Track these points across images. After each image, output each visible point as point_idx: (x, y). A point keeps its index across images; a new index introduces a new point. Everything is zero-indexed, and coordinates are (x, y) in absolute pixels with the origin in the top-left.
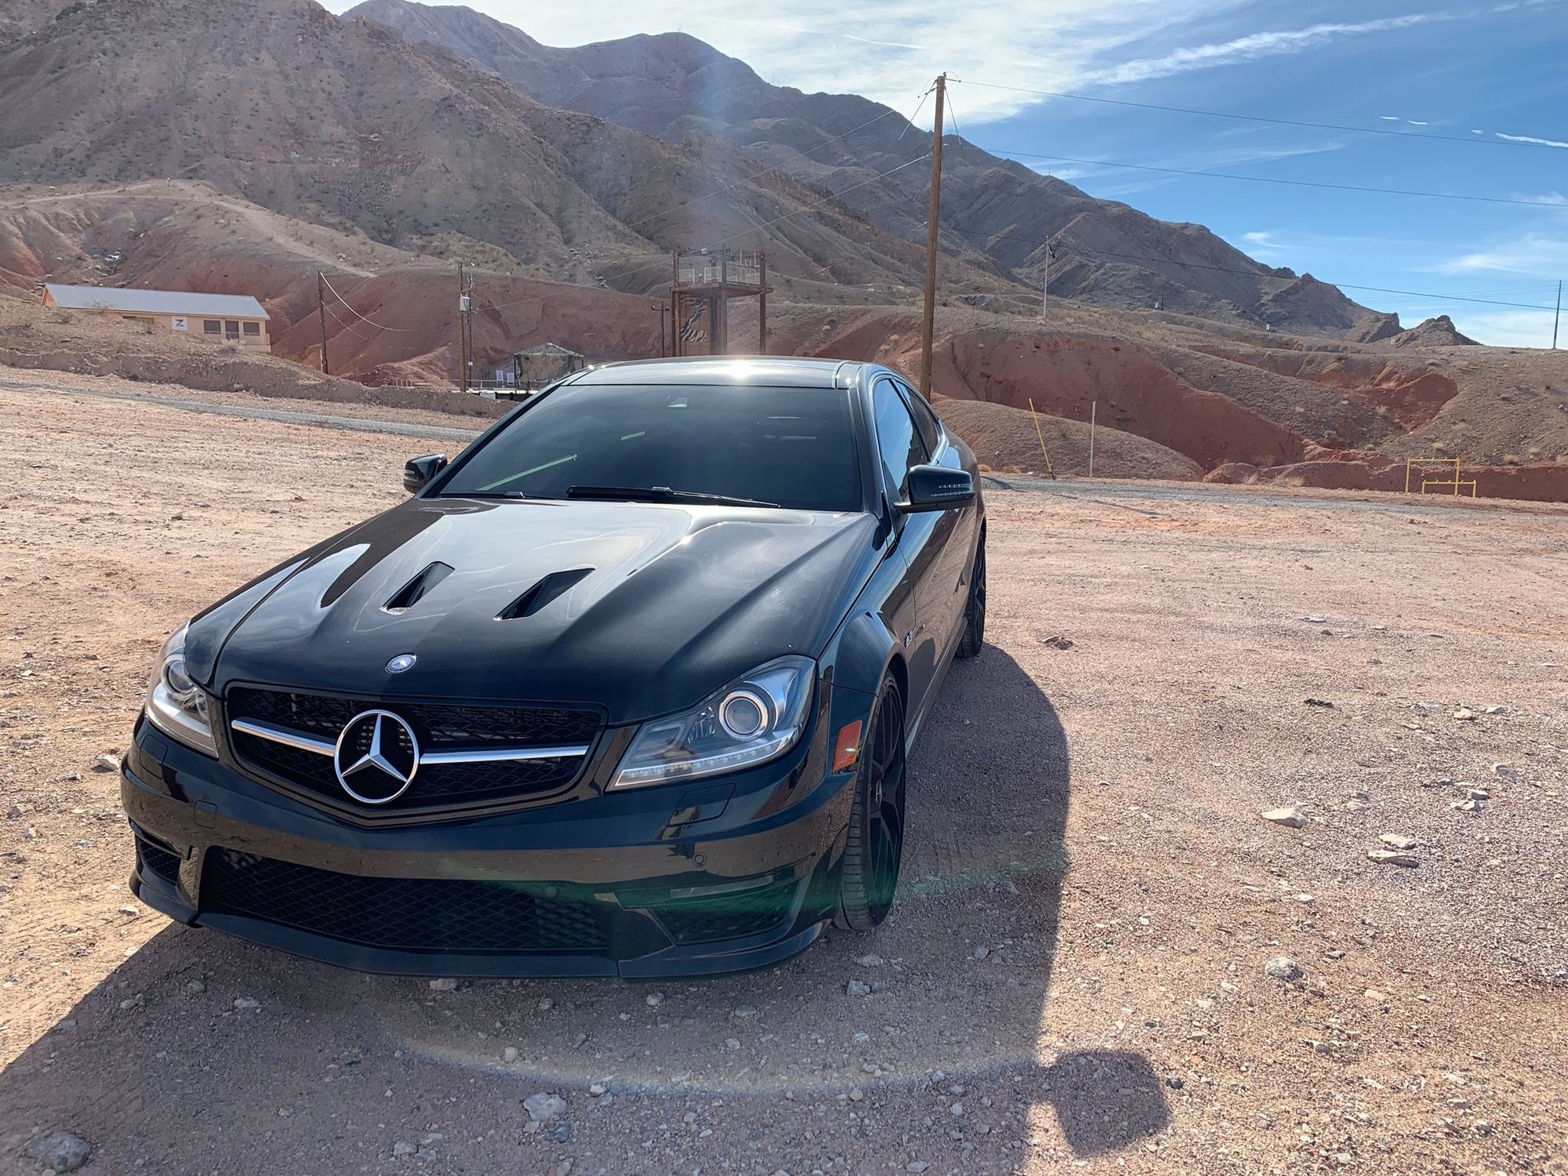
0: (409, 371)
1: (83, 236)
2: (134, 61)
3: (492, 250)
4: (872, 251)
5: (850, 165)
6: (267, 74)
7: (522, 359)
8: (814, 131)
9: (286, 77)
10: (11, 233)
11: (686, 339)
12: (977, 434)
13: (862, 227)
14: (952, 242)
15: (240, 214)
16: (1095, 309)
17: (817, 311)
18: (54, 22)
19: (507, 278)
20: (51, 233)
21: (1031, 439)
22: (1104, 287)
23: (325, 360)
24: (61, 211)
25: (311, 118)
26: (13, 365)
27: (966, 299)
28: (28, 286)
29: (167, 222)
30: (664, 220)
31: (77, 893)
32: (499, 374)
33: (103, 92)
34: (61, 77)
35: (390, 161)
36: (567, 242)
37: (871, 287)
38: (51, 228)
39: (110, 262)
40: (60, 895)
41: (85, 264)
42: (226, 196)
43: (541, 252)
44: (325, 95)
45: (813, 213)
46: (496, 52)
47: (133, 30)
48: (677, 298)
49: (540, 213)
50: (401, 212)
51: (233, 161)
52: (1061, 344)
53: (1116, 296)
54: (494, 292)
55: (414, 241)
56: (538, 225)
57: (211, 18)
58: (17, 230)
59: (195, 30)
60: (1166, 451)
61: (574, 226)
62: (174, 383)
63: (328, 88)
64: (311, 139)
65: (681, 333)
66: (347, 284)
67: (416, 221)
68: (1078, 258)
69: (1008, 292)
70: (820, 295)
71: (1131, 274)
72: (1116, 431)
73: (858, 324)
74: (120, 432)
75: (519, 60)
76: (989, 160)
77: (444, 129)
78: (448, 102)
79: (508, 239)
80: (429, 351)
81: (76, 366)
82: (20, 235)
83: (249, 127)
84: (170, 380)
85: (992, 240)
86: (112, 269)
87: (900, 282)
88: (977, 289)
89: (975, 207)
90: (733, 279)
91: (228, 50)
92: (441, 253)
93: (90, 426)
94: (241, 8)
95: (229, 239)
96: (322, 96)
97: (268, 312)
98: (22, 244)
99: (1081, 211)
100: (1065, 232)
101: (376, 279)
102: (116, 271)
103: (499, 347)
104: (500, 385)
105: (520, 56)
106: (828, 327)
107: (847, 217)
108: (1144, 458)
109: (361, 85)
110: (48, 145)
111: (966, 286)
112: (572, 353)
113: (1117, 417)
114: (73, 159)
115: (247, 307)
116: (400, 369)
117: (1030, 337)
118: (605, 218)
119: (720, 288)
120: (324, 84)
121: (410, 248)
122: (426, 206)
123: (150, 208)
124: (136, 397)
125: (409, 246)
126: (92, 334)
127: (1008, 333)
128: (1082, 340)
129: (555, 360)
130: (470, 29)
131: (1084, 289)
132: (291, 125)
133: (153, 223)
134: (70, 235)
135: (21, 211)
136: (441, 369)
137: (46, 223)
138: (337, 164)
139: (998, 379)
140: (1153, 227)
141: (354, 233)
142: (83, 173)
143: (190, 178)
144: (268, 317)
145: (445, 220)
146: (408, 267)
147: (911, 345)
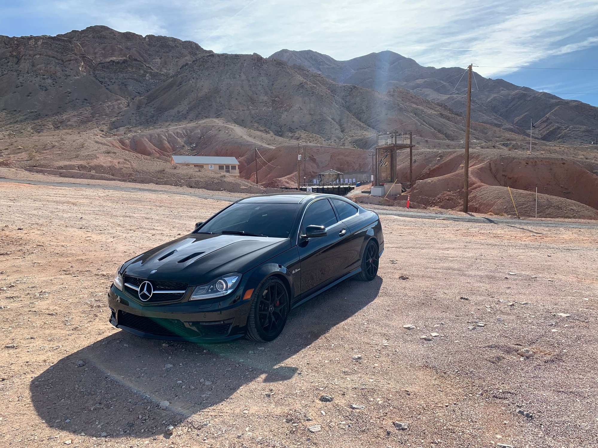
0: (284, 181)
1: (185, 139)
2: (202, 80)
3: (316, 136)
4: (463, 127)
5: (456, 94)
6: (243, 81)
7: (321, 176)
8: (440, 82)
9: (249, 81)
10: (164, 139)
11: (381, 166)
12: (497, 200)
13: (459, 118)
14: (500, 121)
15: (232, 129)
16: (563, 146)
17: (435, 152)
18: (179, 70)
19: (318, 147)
20: (175, 138)
21: (521, 201)
22: (569, 136)
23: (257, 178)
24: (179, 131)
25: (256, 94)
26: (157, 184)
27: (503, 144)
28: (168, 156)
29: (210, 133)
30: (379, 121)
31: (105, 324)
32: (315, 181)
33: (193, 91)
34: (181, 87)
35: (282, 107)
36: (342, 131)
37: (462, 141)
38: (176, 137)
39: (193, 147)
40: (102, 323)
41: (185, 148)
42: (228, 123)
43: (333, 136)
44: (261, 86)
45: (438, 114)
46: (320, 65)
47: (202, 70)
48: (378, 151)
49: (333, 122)
50: (285, 125)
51: (231, 111)
52: (538, 162)
53: (575, 139)
54: (314, 152)
55: (289, 134)
56: (332, 126)
57: (226, 64)
58: (166, 138)
59: (221, 68)
60: (583, 206)
61: (345, 126)
62: (203, 188)
63: (262, 84)
64: (256, 101)
65: (379, 164)
66: (264, 151)
67: (290, 128)
68: (557, 124)
69: (522, 140)
70: (439, 146)
71: (582, 130)
72: (560, 198)
73: (451, 157)
74: (177, 207)
75: (328, 67)
76: (515, 87)
77: (300, 94)
78: (302, 85)
79: (322, 132)
80: (291, 173)
81: (175, 184)
82: (166, 140)
83: (237, 99)
84: (202, 188)
85: (517, 119)
86: (193, 149)
87: (474, 138)
88: (508, 140)
89: (509, 106)
90: (399, 142)
91: (231, 74)
92: (298, 138)
93: (169, 205)
94: (235, 60)
95: (229, 138)
96: (260, 86)
97: (239, 162)
98: (167, 142)
99: (558, 105)
100: (550, 114)
101: (275, 149)
102: (194, 150)
103: (315, 171)
104: (315, 185)
105: (329, 65)
106: (439, 158)
107: (453, 114)
108: (572, 209)
109: (273, 82)
110: (176, 110)
111: (503, 139)
112: (339, 172)
113: (564, 192)
114: (183, 114)
115: (232, 161)
116: (281, 180)
117: (524, 160)
118: (357, 122)
119: (394, 146)
120: (261, 82)
121: (287, 137)
122: (293, 122)
123: (205, 129)
124: (190, 194)
125: (287, 136)
126: (183, 172)
127: (514, 158)
128: (547, 160)
129: (333, 175)
130: (311, 58)
131: (560, 137)
132: (250, 97)
133: (206, 133)
134: (181, 139)
135: (167, 132)
136: (295, 179)
137: (174, 135)
138: (264, 109)
139: (510, 177)
140: (592, 110)
141: (269, 133)
142: (186, 118)
143: (218, 118)
144: (238, 164)
145: (300, 127)
146: (286, 144)
147: (472, 164)
